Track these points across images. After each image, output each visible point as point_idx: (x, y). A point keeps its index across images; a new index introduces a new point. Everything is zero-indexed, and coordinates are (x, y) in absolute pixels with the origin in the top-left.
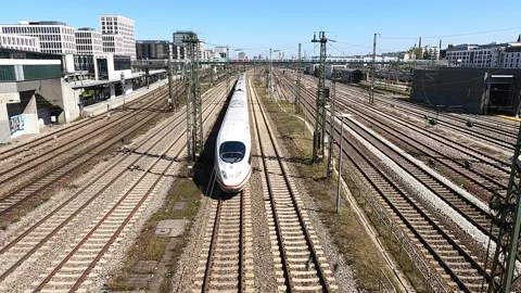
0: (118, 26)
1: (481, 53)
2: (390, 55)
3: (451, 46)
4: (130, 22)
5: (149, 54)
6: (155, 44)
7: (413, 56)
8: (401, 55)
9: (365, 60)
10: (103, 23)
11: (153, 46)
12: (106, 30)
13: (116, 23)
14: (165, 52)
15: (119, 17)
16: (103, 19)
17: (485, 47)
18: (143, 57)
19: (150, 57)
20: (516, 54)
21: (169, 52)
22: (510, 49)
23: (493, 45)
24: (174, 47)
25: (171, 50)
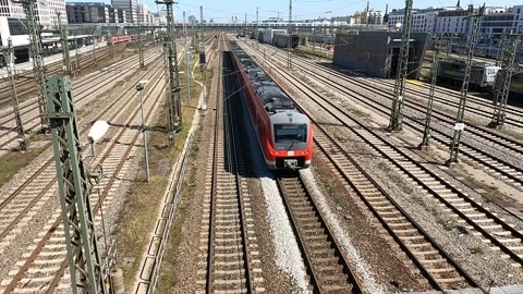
1: (419, 17)
2: (339, 19)
3: (394, 11)
5: (83, 18)
6: (89, 6)
7: (359, 20)
8: (348, 19)
11: (86, 8)
14: (100, 15)
17: (423, 11)
18: (77, 21)
19: (84, 21)
20: (447, 18)
21: (104, 16)
22: (443, 13)
23: (431, 10)
24: (111, 10)
25: (107, 13)
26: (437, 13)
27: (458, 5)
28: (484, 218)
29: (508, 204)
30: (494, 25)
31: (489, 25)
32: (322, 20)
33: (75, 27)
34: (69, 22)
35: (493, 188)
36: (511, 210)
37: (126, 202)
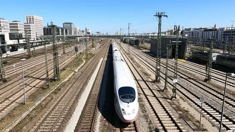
0: (34, 20)
1: (196, 32)
3: (186, 29)
4: (41, 18)
5: (50, 33)
7: (170, 33)
8: (165, 33)
9: (150, 35)
10: (27, 19)
12: (28, 22)
13: (33, 19)
14: (57, 32)
15: (34, 16)
16: (27, 17)
17: (198, 29)
18: (48, 34)
19: (51, 34)
20: (208, 32)
21: (59, 32)
22: (206, 30)
23: (201, 29)
24: (62, 30)
25: (60, 31)
26: (203, 30)
27: (215, 27)
28: (173, 126)
29: (190, 120)
30: (229, 35)
31: (227, 35)
32: (154, 33)
33: (46, 36)
34: (44, 34)
35: (187, 111)
36: (189, 122)
37: (9, 114)
